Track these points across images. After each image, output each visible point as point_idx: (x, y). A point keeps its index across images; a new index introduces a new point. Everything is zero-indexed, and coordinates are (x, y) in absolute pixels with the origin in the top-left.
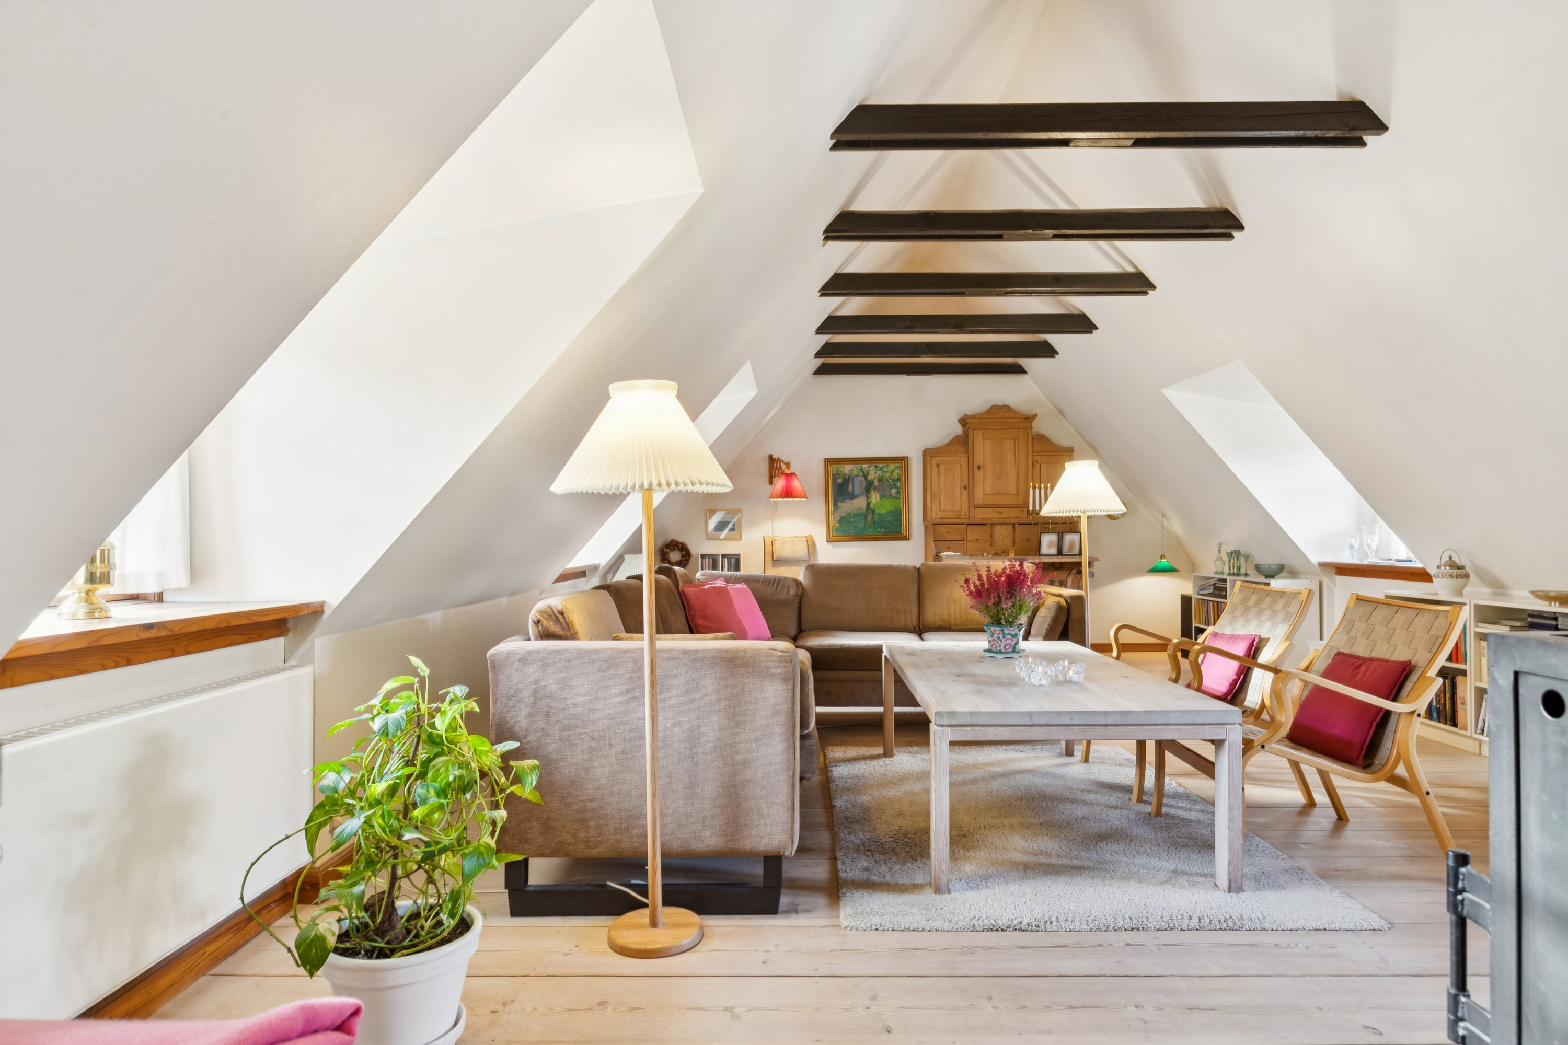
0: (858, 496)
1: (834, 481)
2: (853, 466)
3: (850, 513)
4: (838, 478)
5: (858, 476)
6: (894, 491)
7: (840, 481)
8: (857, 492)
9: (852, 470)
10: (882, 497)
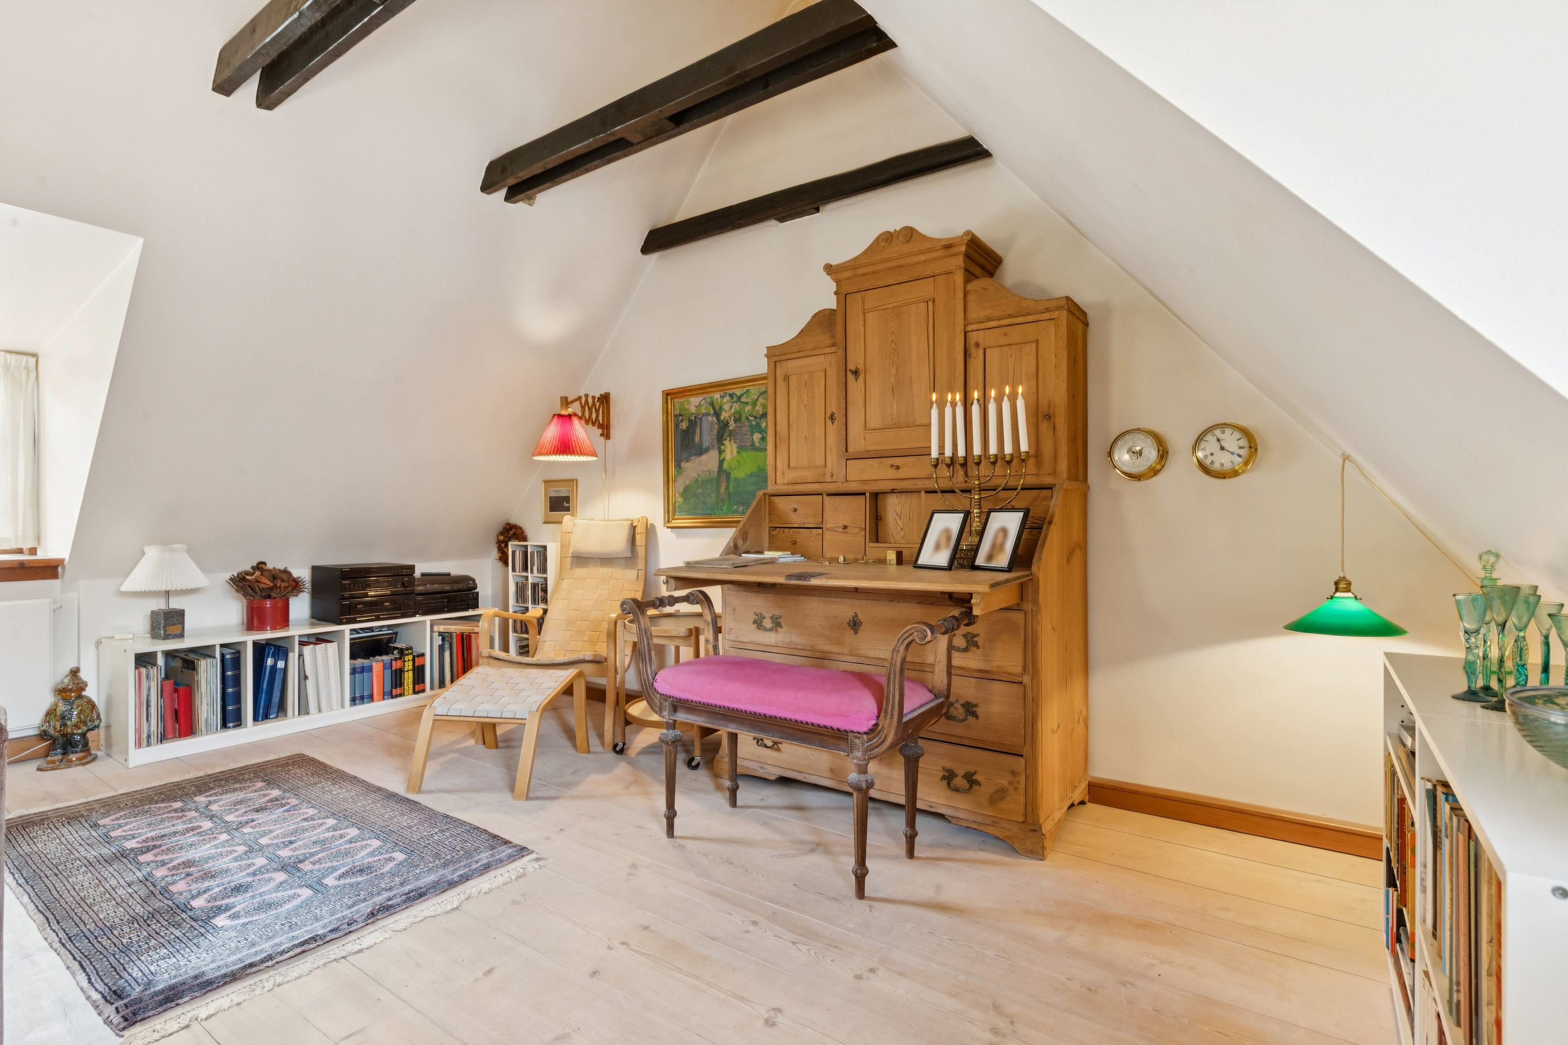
0: (707, 450)
1: (677, 426)
2: (700, 398)
3: (697, 480)
4: (682, 421)
5: (707, 414)
6: (757, 437)
7: (684, 425)
8: (706, 444)
9: (699, 406)
10: (741, 448)
